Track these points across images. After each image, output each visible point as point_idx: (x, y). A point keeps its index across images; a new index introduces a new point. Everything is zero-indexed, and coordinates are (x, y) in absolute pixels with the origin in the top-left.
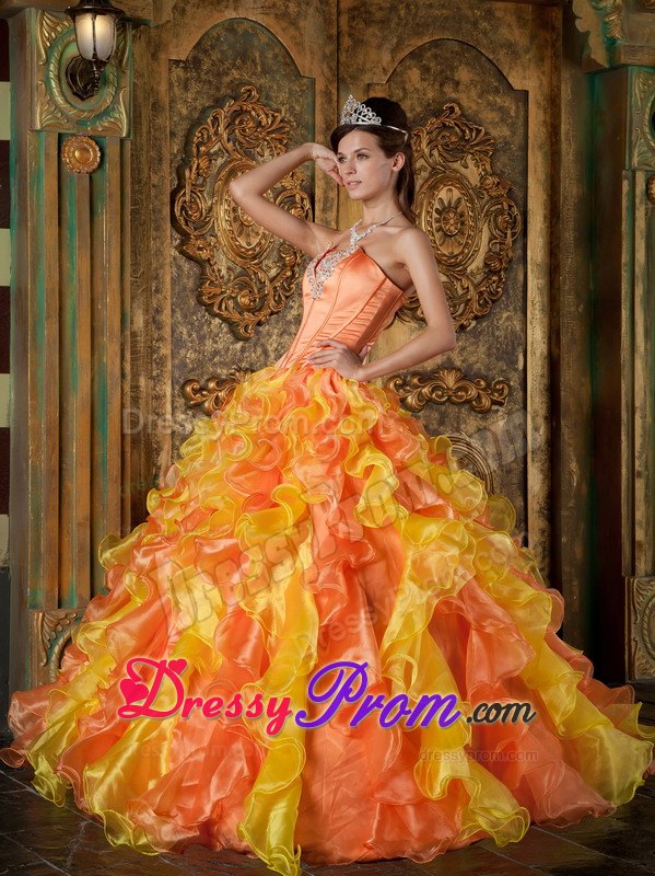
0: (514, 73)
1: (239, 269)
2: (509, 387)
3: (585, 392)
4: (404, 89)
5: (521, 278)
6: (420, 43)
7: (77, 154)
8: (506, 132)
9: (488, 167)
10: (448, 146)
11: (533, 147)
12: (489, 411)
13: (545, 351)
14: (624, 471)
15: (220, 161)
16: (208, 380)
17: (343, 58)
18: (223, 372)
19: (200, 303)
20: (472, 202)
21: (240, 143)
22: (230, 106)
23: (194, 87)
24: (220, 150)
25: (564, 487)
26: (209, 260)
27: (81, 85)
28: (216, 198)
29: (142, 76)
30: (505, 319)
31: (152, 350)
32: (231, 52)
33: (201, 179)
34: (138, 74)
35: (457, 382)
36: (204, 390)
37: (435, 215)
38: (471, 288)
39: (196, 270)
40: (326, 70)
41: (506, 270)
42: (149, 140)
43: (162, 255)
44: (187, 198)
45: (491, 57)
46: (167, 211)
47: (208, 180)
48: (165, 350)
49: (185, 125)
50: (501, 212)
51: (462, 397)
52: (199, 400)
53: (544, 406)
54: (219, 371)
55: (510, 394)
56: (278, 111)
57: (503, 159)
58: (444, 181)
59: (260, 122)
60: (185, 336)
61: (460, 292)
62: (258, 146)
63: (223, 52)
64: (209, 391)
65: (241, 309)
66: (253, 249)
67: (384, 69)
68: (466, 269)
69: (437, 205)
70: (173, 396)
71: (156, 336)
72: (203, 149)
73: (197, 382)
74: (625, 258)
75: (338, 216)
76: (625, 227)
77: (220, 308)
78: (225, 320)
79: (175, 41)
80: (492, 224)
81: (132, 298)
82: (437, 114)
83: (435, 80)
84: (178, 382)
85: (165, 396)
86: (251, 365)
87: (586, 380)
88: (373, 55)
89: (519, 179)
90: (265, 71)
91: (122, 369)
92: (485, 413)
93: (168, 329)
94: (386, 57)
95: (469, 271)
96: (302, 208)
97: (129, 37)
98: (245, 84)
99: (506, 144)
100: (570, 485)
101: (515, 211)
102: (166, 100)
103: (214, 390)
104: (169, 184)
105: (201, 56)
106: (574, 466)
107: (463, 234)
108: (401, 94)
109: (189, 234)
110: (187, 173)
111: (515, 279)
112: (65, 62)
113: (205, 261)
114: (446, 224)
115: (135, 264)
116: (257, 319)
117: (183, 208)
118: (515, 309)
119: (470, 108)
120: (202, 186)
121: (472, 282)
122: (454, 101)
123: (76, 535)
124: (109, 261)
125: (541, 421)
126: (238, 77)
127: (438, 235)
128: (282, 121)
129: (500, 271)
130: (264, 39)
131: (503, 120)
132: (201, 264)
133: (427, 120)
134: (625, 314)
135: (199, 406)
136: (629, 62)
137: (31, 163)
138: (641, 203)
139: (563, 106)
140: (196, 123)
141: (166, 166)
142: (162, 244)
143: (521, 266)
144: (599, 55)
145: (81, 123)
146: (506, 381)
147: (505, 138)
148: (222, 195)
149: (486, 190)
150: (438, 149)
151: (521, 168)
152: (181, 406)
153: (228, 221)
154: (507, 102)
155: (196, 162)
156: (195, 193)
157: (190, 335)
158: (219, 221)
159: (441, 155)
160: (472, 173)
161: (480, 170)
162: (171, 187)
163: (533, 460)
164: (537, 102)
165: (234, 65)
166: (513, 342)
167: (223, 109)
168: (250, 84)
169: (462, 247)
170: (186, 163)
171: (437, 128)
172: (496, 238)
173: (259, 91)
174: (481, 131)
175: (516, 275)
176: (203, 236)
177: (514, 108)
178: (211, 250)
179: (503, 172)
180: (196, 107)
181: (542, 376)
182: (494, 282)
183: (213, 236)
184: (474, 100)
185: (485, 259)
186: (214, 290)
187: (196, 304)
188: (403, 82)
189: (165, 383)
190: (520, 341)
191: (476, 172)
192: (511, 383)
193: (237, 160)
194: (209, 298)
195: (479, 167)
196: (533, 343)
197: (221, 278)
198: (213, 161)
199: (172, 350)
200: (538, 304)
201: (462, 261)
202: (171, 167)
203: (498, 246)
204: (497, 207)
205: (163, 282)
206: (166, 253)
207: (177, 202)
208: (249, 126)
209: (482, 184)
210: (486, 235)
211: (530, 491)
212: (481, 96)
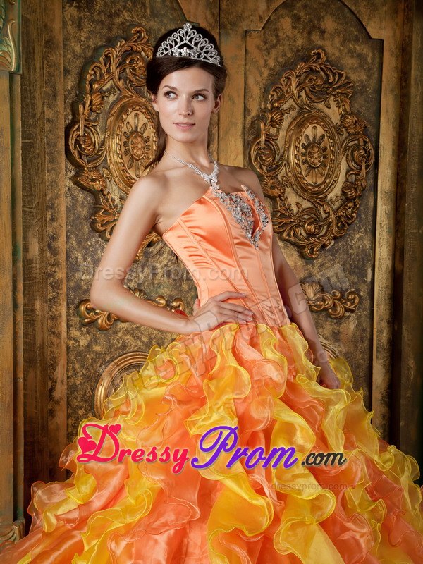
0: (372, 23)
2: (360, 297)
4: (277, 36)
5: (372, 204)
8: (364, 77)
9: (348, 107)
10: (314, 88)
11: (386, 90)
12: (342, 317)
13: (390, 266)
15: (112, 98)
17: (224, 6)
19: (94, 229)
20: (332, 137)
21: (131, 82)
22: (121, 46)
23: (88, 26)
24: (112, 87)
25: (403, 381)
26: (102, 190)
28: (108, 133)
30: (358, 239)
31: (48, 275)
33: (94, 116)
35: (316, 294)
37: (302, 150)
38: (331, 213)
39: (90, 199)
40: (209, 16)
41: (360, 197)
42: (42, 76)
43: (57, 186)
44: (81, 133)
45: (353, 8)
46: (61, 144)
47: (101, 116)
48: (61, 274)
49: (79, 63)
50: (357, 147)
51: (320, 306)
52: (93, 318)
53: (388, 312)
55: (360, 302)
57: (360, 100)
58: (310, 119)
60: (80, 261)
61: (324, 216)
67: (260, 17)
68: (326, 197)
69: (303, 141)
70: (68, 315)
71: (52, 261)
72: (95, 86)
75: (218, 148)
80: (350, 158)
82: (305, 59)
83: (304, 29)
84: (73, 303)
85: (60, 316)
86: (139, 285)
89: (373, 119)
90: (154, 14)
92: (339, 319)
93: (62, 257)
94: (262, 6)
95: (329, 198)
98: (135, 26)
100: (408, 378)
101: (370, 146)
102: (59, 38)
104: (63, 118)
107: (325, 166)
109: (84, 167)
110: (81, 109)
111: (367, 204)
113: (99, 191)
114: (311, 157)
116: (147, 242)
117: (77, 142)
118: (366, 230)
119: (334, 54)
120: (95, 121)
121: (332, 208)
122: (320, 48)
125: (384, 325)
126: (128, 18)
127: (304, 167)
129: (355, 199)
131: (361, 66)
132: (96, 194)
133: (296, 64)
135: (92, 323)
139: (413, 54)
141: (60, 102)
142: (57, 175)
143: (372, 194)
146: (357, 292)
147: (362, 82)
148: (114, 130)
149: (345, 127)
150: (305, 91)
151: (375, 108)
152: (75, 324)
153: (119, 154)
154: (365, 50)
155: (90, 98)
156: (88, 128)
157: (85, 260)
158: (111, 155)
159: (307, 96)
160: (334, 112)
161: (341, 110)
162: (65, 121)
163: (377, 358)
164: (391, 51)
165: (125, 7)
166: (363, 258)
167: (114, 49)
168: (140, 25)
169: (324, 177)
170: (79, 99)
171: (305, 72)
172: (352, 170)
173: (149, 33)
174: (342, 75)
175: (368, 201)
176: (96, 168)
177: (371, 55)
178: (104, 181)
179: (359, 112)
180: (89, 46)
181: (387, 287)
182: (350, 208)
183: (105, 168)
184: (337, 48)
185: (343, 188)
186: (107, 218)
187: (89, 231)
188: (276, 29)
189: (60, 304)
190: (369, 257)
191: (337, 112)
192: (361, 294)
193: (128, 97)
194: (102, 225)
195: (339, 107)
196: (380, 259)
197: (115, 207)
198: (105, 98)
199: (67, 273)
200: (385, 226)
201: (323, 190)
202: (65, 102)
203: (354, 177)
204: (353, 143)
205: (58, 212)
206: (61, 183)
207: (71, 136)
208: (139, 65)
209: (342, 122)
210: (344, 167)
211: (374, 383)
212: (343, 43)
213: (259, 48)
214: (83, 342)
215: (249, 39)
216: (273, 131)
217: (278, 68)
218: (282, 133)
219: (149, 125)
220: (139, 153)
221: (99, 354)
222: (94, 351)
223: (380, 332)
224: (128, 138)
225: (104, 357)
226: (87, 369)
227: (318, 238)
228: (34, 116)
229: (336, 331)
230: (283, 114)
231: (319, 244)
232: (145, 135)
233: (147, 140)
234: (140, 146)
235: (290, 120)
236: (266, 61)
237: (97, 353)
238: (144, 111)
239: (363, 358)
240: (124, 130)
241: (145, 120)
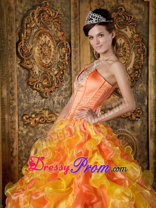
1: (43, 72)
2: (142, 111)
4: (104, 2)
5: (146, 71)
8: (141, 17)
9: (134, 31)
10: (120, 23)
11: (151, 23)
12: (135, 120)
13: (155, 98)
15: (35, 30)
16: (32, 114)
18: (38, 111)
19: (29, 85)
20: (128, 43)
21: (43, 23)
22: (38, 9)
23: (25, 1)
24: (35, 26)
26: (32, 68)
28: (34, 45)
30: (140, 87)
31: (11, 104)
33: (28, 38)
36: (30, 118)
39: (27, 72)
41: (141, 69)
42: (7, 22)
43: (13, 67)
44: (23, 45)
46: (15, 50)
47: (30, 38)
48: (15, 104)
49: (21, 16)
50: (139, 47)
51: (125, 115)
52: (29, 122)
54: (36, 110)
55: (143, 114)
56: (57, 10)
57: (140, 27)
58: (118, 36)
59: (50, 15)
60: (23, 98)
62: (49, 24)
65: (44, 87)
66: (48, 64)
70: (18, 121)
71: (11, 98)
72: (28, 26)
73: (28, 115)
75: (80, 49)
77: (36, 87)
78: (38, 91)
80: (136, 52)
82: (116, 11)
84: (20, 116)
85: (15, 121)
86: (48, 107)
89: (146, 35)
92: (133, 121)
93: (16, 96)
95: (127, 69)
96: (67, 47)
99: (141, 22)
101: (144, 47)
102: (13, 6)
103: (34, 118)
107: (125, 56)
108: (103, 4)
109: (24, 59)
110: (22, 35)
111: (144, 72)
114: (119, 52)
116: (50, 90)
117: (21, 49)
118: (144, 83)
119: (128, 8)
120: (28, 40)
122: (122, 6)
125: (153, 123)
128: (58, 14)
129: (139, 69)
131: (140, 13)
132: (29, 70)
135: (28, 124)
140: (25, 16)
141: (14, 33)
142: (13, 63)
143: (146, 67)
146: (141, 109)
147: (141, 20)
148: (36, 43)
149: (134, 39)
150: (116, 24)
151: (146, 30)
152: (21, 124)
153: (39, 53)
154: (141, 6)
155: (26, 31)
156: (26, 43)
158: (35, 54)
159: (117, 26)
161: (132, 32)
162: (16, 40)
163: (151, 138)
164: (153, 6)
166: (143, 95)
167: (36, 10)
169: (125, 60)
170: (22, 31)
171: (116, 16)
172: (137, 57)
173: (50, 3)
174: (132, 17)
175: (144, 70)
176: (29, 59)
177: (144, 8)
178: (32, 65)
179: (140, 33)
180: (25, 9)
181: (154, 107)
182: (136, 73)
183: (33, 59)
184: (129, 6)
185: (133, 65)
186: (34, 80)
187: (27, 85)
189: (15, 116)
190: (146, 94)
191: (130, 32)
192: (143, 110)
193: (42, 30)
194: (32, 83)
195: (131, 31)
196: (150, 95)
197: (36, 75)
198: (32, 30)
199: (18, 103)
200: (152, 81)
202: (16, 33)
203: (138, 60)
204: (137, 45)
205: (14, 78)
206: (15, 66)
207: (19, 46)
208: (46, 16)
209: (132, 37)
210: (133, 56)
211: (149, 149)
212: (132, 4)
214: (25, 132)
215: (91, 3)
219: (50, 41)
220: (47, 52)
221: (31, 137)
222: (29, 136)
223: (152, 126)
224: (42, 46)
225: (34, 138)
226: (26, 143)
228: (4, 39)
229: (132, 126)
232: (49, 45)
233: (50, 47)
234: (47, 50)
237: (30, 136)
238: (48, 35)
239: (144, 138)
240: (40, 44)
241: (49, 39)
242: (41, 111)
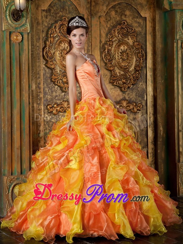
0: (142, 12)
1: (63, 71)
2: (142, 105)
3: (164, 106)
4: (110, 17)
5: (145, 72)
6: (115, 4)
7: (15, 37)
8: (140, 29)
9: (135, 40)
10: (123, 33)
11: (148, 34)
13: (153, 94)
14: (176, 130)
15: (57, 39)
16: (54, 104)
17: (92, 8)
18: (59, 102)
19: (52, 81)
20: (130, 49)
21: (63, 34)
22: (59, 23)
23: (49, 17)
24: (57, 36)
25: (159, 135)
26: (54, 68)
27: (16, 17)
29: (34, 14)
30: (141, 85)
31: (38, 96)
32: (59, 7)
33: (51, 44)
34: (32, 14)
35: (127, 104)
36: (53, 107)
37: (120, 54)
38: (131, 76)
39: (50, 71)
40: (87, 12)
41: (141, 70)
42: (36, 33)
44: (47, 50)
45: (135, 8)
46: (41, 54)
47: (53, 44)
48: (42, 96)
49: (46, 29)
50: (139, 53)
51: (128, 109)
52: (52, 110)
53: (152, 111)
54: (57, 101)
55: (142, 107)
57: (139, 37)
58: (122, 44)
60: (47, 91)
61: (128, 77)
63: (57, 7)
64: (54, 108)
65: (64, 83)
67: (104, 11)
68: (129, 70)
69: (120, 51)
70: (44, 109)
71: (39, 91)
72: (52, 35)
73: (51, 105)
74: (175, 66)
76: (175, 57)
77: (57, 83)
78: (59, 86)
79: (43, 4)
80: (137, 56)
81: (32, 80)
82: (120, 24)
83: (119, 14)
84: (45, 105)
85: (42, 109)
86: (67, 99)
87: (165, 103)
88: (101, 7)
89: (144, 43)
90: (69, 13)
91: (29, 101)
92: (135, 113)
93: (42, 89)
94: (105, 8)
95: (130, 70)
97: (30, 3)
98: (64, 16)
99: (140, 33)
100: (161, 134)
101: (143, 52)
102: (41, 21)
103: (56, 107)
104: (42, 46)
105: (51, 8)
106: (161, 129)
107: (128, 59)
109: (48, 61)
110: (47, 42)
111: (143, 73)
112: (11, 11)
114: (123, 56)
115: (32, 70)
117: (46, 53)
118: (143, 82)
119: (130, 22)
120: (52, 46)
121: (131, 74)
122: (125, 20)
123: (16, 152)
124: (25, 69)
125: (151, 115)
126: (62, 14)
127: (121, 60)
129: (139, 70)
130: (69, 3)
131: (139, 26)
132: (52, 69)
133: (117, 26)
134: (175, 83)
135: (52, 112)
136: (176, 8)
137: (2, 40)
138: (180, 50)
139: (157, 21)
140: (49, 28)
141: (41, 41)
142: (40, 64)
143: (145, 69)
144: (167, 7)
145: (16, 28)
146: (141, 103)
147: (140, 31)
148: (57, 49)
149: (134, 46)
151: (145, 40)
152: (46, 112)
153: (59, 56)
154: (140, 21)
155: (50, 39)
156: (49, 48)
157: (49, 91)
158: (57, 57)
159: (121, 36)
160: (130, 41)
161: (133, 40)
164: (149, 21)
165: (60, 11)
166: (143, 91)
167: (57, 24)
168: (65, 16)
169: (128, 63)
170: (47, 39)
171: (120, 28)
173: (68, 18)
174: (133, 29)
176: (52, 61)
177: (142, 22)
178: (54, 65)
179: (140, 41)
180: (49, 23)
181: (152, 102)
182: (137, 74)
183: (55, 61)
184: (131, 20)
185: (135, 67)
186: (55, 77)
187: (50, 82)
188: (110, 15)
189: (41, 105)
190: (145, 91)
192: (143, 104)
193: (62, 38)
194: (54, 80)
197: (57, 74)
198: (55, 39)
200: (150, 80)
201: (128, 67)
203: (138, 63)
204: (138, 51)
205: (41, 75)
206: (41, 66)
207: (44, 51)
208: (65, 28)
209: (133, 44)
210: (135, 60)
211: (148, 136)
212: (133, 19)
213: (104, 21)
214: (48, 118)
215: (101, 18)
216: (110, 48)
217: (111, 27)
218: (113, 49)
219: (68, 47)
222: (52, 122)
223: (150, 118)
224: (62, 51)
226: (50, 127)
227: (127, 84)
228: (34, 45)
229: (134, 117)
230: (113, 42)
231: (127, 86)
232: (67, 50)
235: (115, 44)
236: (107, 25)
238: (67, 42)
240: (61, 49)
241: (67, 45)
242: (61, 102)
